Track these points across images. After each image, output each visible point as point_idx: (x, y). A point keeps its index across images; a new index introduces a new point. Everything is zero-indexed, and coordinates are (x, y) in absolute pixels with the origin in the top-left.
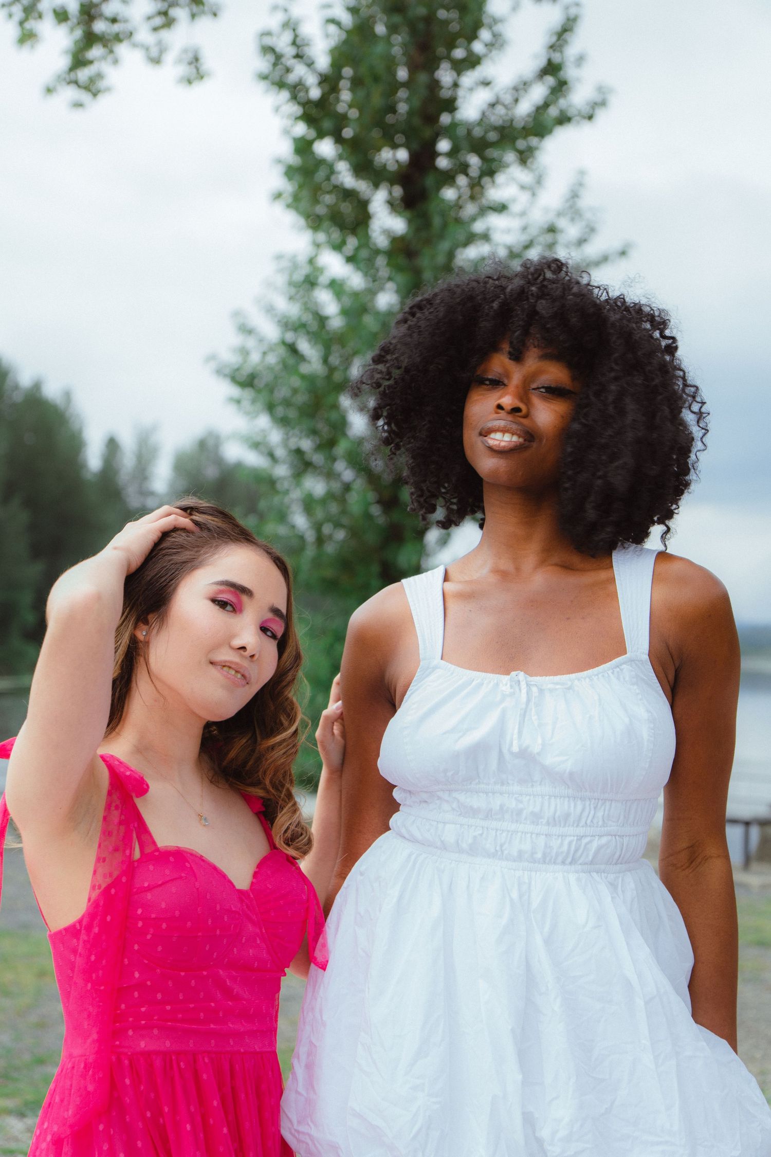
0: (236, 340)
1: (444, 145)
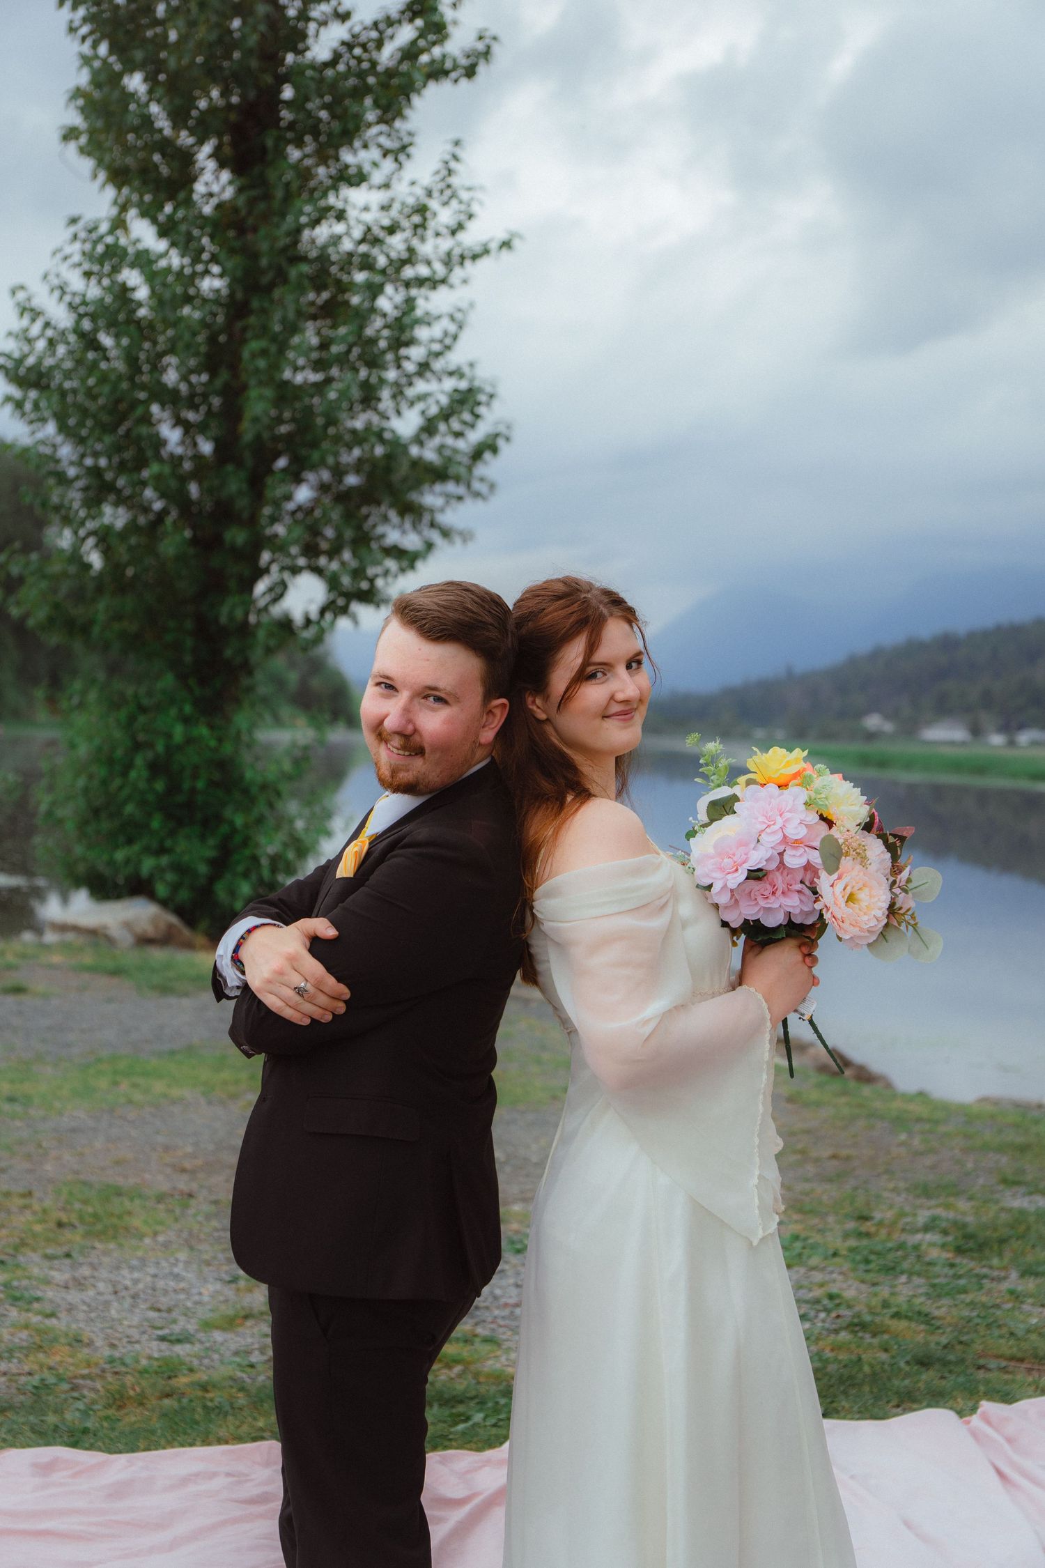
0: (17, 324)
1: (288, 93)
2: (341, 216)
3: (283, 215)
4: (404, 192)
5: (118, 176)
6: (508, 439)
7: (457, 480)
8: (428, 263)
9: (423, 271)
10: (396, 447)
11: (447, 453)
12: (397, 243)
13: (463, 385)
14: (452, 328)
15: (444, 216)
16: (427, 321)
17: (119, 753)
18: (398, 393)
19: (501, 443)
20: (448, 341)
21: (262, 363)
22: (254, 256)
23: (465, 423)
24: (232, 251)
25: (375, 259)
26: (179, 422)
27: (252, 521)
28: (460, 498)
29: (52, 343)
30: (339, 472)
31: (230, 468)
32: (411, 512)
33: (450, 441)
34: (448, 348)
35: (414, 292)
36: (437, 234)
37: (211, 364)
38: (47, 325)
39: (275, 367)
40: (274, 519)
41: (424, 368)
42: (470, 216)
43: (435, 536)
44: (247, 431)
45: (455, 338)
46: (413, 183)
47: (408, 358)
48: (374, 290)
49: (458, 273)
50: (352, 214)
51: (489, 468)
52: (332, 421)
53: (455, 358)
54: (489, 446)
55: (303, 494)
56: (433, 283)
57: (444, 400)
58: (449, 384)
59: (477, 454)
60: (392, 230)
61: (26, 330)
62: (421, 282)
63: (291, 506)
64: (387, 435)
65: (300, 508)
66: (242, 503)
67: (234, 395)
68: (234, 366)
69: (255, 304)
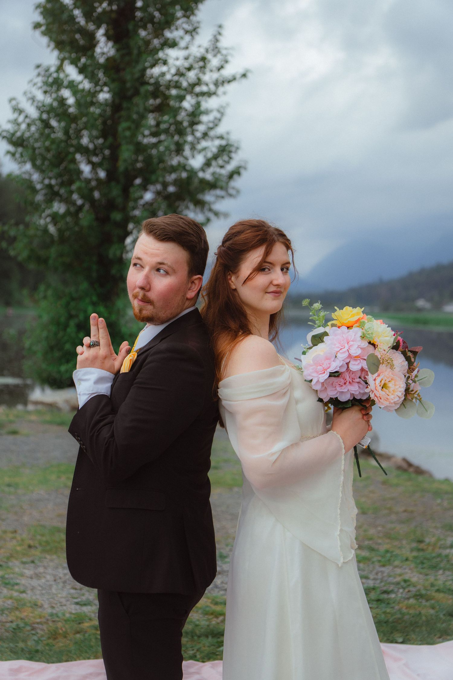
0: (12, 116)
1: (139, 3)
2: (165, 63)
3: (137, 62)
4: (196, 51)
5: (59, 45)
6: (245, 168)
7: (222, 188)
8: (207, 85)
9: (204, 88)
10: (192, 173)
11: (217, 176)
12: (192, 75)
13: (224, 143)
14: (218, 115)
15: (215, 62)
16: (207, 112)
17: (63, 319)
18: (193, 148)
19: (242, 171)
20: (216, 121)
21: (128, 133)
22: (123, 82)
23: (225, 161)
24: (113, 81)
25: (181, 83)
26: (89, 162)
27: (124, 209)
28: (223, 197)
29: (29, 125)
30: (165, 185)
31: (113, 184)
32: (200, 204)
33: (218, 170)
34: (216, 125)
35: (200, 98)
36: (211, 71)
37: (104, 134)
38: (26, 117)
39: (134, 135)
40: (134, 208)
41: (205, 135)
42: (227, 62)
43: (211, 215)
44: (121, 166)
45: (220, 120)
46: (199, 46)
47: (197, 131)
48: (181, 98)
49: (221, 90)
50: (171, 61)
51: (237, 183)
52: (161, 161)
53: (221, 130)
54: (237, 172)
55: (148, 196)
56: (209, 94)
57: (215, 150)
58: (217, 142)
59: (231, 176)
60: (189, 69)
61: (16, 120)
62: (203, 94)
63: (142, 202)
64: (188, 168)
65: (147, 203)
66: (119, 201)
67: (115, 149)
68: (115, 135)
69: (125, 105)
